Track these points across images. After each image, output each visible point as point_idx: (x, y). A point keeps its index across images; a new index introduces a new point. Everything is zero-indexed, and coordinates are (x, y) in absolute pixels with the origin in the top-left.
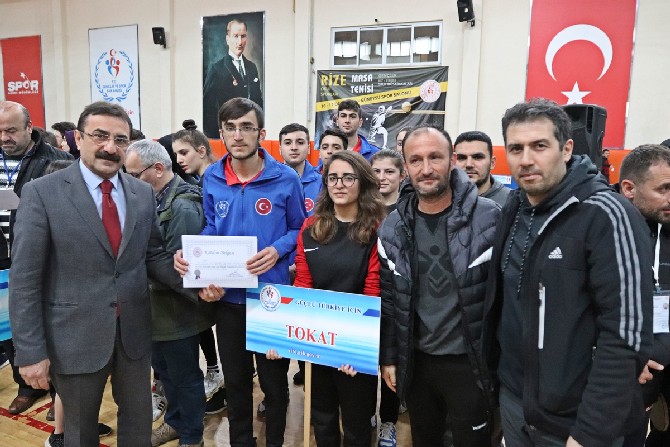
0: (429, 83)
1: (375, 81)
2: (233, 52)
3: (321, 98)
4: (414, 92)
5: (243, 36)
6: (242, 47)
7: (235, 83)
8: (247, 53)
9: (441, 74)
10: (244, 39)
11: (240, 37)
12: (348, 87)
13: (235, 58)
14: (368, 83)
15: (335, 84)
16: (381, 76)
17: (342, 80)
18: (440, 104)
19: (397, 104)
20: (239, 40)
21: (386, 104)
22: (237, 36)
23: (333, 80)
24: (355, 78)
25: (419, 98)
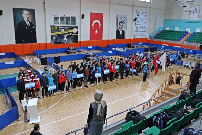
0: (75, 29)
1: (64, 28)
2: (25, 19)
3: (52, 32)
4: (72, 31)
5: (28, 15)
6: (28, 18)
7: (26, 28)
8: (30, 20)
9: (76, 27)
10: (29, 16)
11: (27, 15)
12: (58, 30)
13: (26, 21)
14: (63, 29)
15: (55, 29)
16: (65, 27)
17: (57, 28)
18: (77, 33)
19: (69, 33)
20: (27, 16)
21: (67, 33)
22: (26, 15)
23: (55, 28)
24: (60, 27)
25: (73, 32)
